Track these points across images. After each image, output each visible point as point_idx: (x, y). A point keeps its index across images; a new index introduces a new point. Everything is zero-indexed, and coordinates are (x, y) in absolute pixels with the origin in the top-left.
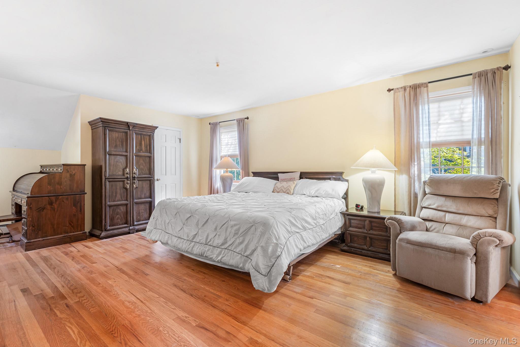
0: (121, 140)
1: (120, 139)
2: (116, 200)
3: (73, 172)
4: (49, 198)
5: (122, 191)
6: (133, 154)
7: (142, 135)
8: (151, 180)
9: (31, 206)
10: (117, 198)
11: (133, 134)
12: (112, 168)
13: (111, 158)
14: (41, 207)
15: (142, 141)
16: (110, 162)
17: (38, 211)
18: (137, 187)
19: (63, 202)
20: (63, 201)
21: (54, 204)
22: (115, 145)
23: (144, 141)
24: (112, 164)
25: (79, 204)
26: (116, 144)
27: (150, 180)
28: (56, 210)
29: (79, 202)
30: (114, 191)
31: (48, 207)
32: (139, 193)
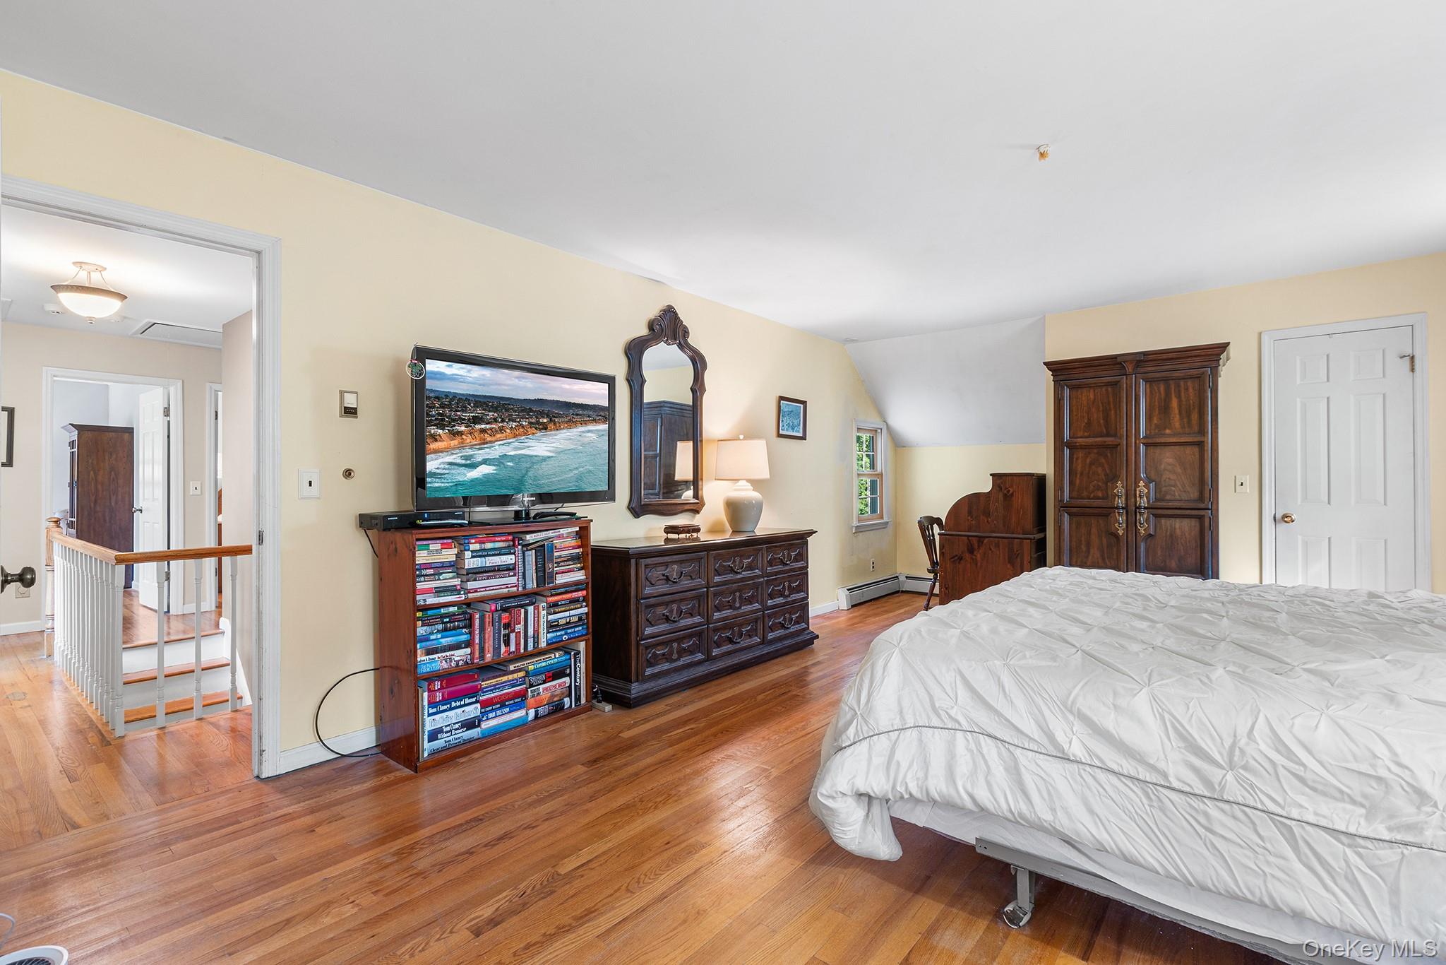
0: (1103, 406)
1: (1101, 405)
2: (1088, 564)
3: (1009, 491)
4: (968, 539)
5: (1105, 541)
6: (1137, 442)
7: (1171, 382)
8: (1204, 516)
9: (944, 550)
10: (1090, 557)
11: (1137, 383)
12: (1078, 481)
13: (1075, 456)
14: (957, 556)
15: (1170, 399)
16: (1074, 465)
17: (954, 561)
18: (1150, 535)
19: (990, 552)
20: (991, 549)
21: (975, 553)
22: (1086, 421)
23: (1179, 397)
24: (1079, 469)
25: (1019, 560)
26: (1089, 419)
27: (1201, 518)
28: (979, 564)
29: (1018, 554)
30: (1083, 539)
31: (967, 556)
32: (1159, 553)
